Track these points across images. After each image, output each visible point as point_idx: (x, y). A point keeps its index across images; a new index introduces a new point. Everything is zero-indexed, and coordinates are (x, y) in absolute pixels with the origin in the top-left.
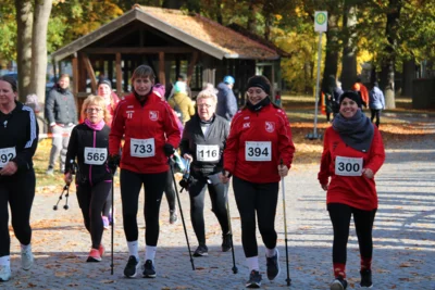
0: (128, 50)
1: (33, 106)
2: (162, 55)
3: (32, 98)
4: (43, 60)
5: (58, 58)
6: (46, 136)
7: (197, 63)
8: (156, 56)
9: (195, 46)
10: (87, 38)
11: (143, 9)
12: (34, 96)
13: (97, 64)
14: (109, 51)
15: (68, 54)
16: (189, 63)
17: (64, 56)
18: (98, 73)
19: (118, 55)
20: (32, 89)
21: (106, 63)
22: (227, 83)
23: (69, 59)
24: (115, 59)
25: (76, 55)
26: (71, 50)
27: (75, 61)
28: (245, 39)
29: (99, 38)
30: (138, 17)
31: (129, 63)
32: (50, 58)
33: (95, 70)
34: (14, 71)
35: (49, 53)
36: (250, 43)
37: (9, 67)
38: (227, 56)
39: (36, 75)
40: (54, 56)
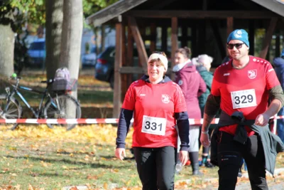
0: (186, 14)
2: (230, 20)
3: (63, 73)
4: (78, 24)
5: (98, 23)
7: (277, 32)
8: (223, 23)
9: (274, 10)
12: (65, 70)
13: (148, 32)
14: (163, 15)
15: (110, 17)
16: (266, 32)
17: (105, 20)
18: (148, 43)
19: (175, 20)
20: (62, 61)
21: (159, 30)
23: (112, 23)
24: (170, 26)
25: (120, 19)
26: (115, 12)
27: (119, 27)
31: (189, 30)
33: (145, 39)
34: (43, 40)
35: (86, 15)
39: (68, 43)
40: (93, 19)
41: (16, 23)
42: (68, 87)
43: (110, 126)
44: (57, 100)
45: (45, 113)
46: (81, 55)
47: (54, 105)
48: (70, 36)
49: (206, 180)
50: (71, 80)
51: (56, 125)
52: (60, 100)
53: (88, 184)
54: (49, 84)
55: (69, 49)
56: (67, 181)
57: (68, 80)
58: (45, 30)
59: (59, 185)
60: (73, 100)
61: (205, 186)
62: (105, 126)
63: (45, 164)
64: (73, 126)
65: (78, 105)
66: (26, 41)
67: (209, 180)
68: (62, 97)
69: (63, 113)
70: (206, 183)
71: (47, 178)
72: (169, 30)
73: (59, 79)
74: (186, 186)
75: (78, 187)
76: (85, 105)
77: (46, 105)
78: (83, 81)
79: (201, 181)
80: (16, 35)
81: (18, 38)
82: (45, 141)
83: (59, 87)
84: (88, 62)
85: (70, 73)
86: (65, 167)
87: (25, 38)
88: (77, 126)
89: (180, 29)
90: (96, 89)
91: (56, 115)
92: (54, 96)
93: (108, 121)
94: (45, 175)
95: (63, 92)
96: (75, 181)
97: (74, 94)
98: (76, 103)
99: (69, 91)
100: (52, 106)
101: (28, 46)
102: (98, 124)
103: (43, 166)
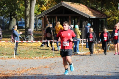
0: (59, 15)
2: (70, 17)
3: (30, 30)
4: (33, 18)
5: (38, 17)
8: (68, 17)
10: (47, 11)
11: (64, 2)
13: (50, 19)
14: (54, 15)
15: (41, 16)
16: (78, 19)
17: (39, 17)
20: (30, 27)
22: (88, 26)
25: (43, 16)
26: (42, 15)
27: (43, 18)
28: (96, 12)
29: (50, 11)
30: (63, 5)
33: (49, 21)
34: (24, 22)
36: (97, 13)
38: (90, 17)
39: (31, 23)
45: (26, 39)
60: (32, 36)
68: (30, 36)
69: (30, 39)
72: (55, 19)
76: (35, 37)
83: (29, 33)
85: (32, 30)
92: (28, 35)
97: (33, 35)
99: (31, 34)
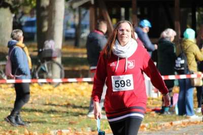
1: (51, 51)
3: (50, 44)
4: (61, 7)
5: (76, 5)
6: (60, 80)
12: (51, 42)
13: (114, 12)
17: (81, 3)
18: (114, 21)
19: (134, 2)
20: (50, 35)
21: (123, 10)
23: (87, 6)
24: (131, 6)
25: (93, 2)
31: (146, 9)
32: (68, 5)
33: (111, 18)
34: (34, 19)
37: (31, 13)
39: (53, 21)
40: (72, 2)
41: (13, 7)
42: (54, 55)
43: (86, 84)
44: (46, 65)
45: (37, 75)
46: (64, 30)
47: (43, 68)
48: (54, 16)
49: (161, 124)
50: (56, 49)
51: (45, 83)
52: (48, 65)
53: (70, 128)
54: (40, 53)
55: (54, 26)
56: (55, 126)
57: (54, 49)
58: (35, 12)
59: (48, 129)
60: (58, 64)
61: (159, 128)
62: (82, 84)
63: (37, 114)
64: (58, 84)
65: (61, 68)
66: (21, 20)
67: (163, 124)
68: (49, 62)
69: (50, 75)
70: (161, 126)
71: (39, 124)
72: (131, 10)
73: (47, 49)
74: (145, 129)
75: (63, 131)
76: (67, 69)
77: (37, 69)
78: (65, 50)
79: (157, 125)
80: (14, 15)
81: (15, 18)
82: (37, 96)
83: (47, 55)
84: (69, 36)
85: (56, 44)
86: (52, 115)
87: (21, 18)
88: (61, 85)
89: (139, 9)
90: (76, 56)
91: (45, 76)
92: (43, 62)
93: (85, 79)
94: (37, 122)
95: (50, 59)
96: (60, 126)
97: (59, 60)
98: (60, 67)
99: (55, 58)
100: (42, 69)
101: (23, 24)
102: (77, 82)
103: (35, 115)
